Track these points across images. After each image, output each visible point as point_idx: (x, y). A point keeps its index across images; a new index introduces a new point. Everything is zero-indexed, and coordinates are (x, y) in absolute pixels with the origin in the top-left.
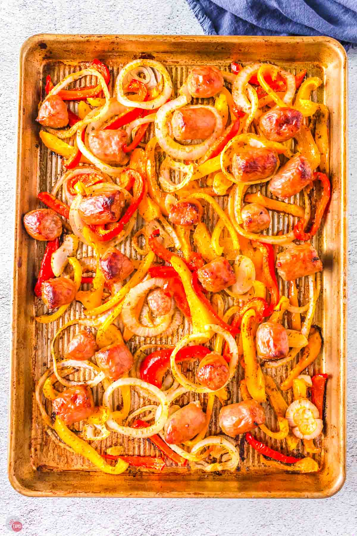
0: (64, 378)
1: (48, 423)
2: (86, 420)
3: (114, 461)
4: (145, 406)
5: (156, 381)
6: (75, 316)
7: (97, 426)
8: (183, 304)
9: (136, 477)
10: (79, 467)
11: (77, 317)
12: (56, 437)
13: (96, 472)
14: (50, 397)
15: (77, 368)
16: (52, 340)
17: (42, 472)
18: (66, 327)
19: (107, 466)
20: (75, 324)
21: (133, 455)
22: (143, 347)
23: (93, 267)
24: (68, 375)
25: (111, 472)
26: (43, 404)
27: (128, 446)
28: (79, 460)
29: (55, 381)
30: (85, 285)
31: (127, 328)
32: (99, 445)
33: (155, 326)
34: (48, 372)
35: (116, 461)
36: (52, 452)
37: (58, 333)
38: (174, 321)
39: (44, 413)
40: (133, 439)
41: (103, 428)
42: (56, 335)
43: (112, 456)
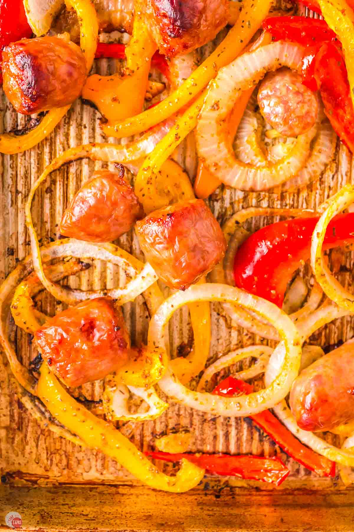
0: (57, 283)
1: (24, 383)
2: (109, 377)
3: (171, 464)
4: (242, 347)
5: (273, 292)
6: (79, 138)
7: (134, 390)
8: (341, 112)
9: (222, 498)
10: (93, 475)
11: (86, 141)
12: (43, 413)
13: (131, 486)
14: (28, 325)
15: (86, 261)
16: (26, 196)
17: (12, 487)
18: (60, 163)
19: (158, 476)
20: (81, 159)
21: (214, 453)
22: (242, 215)
23: (123, 19)
24: (66, 277)
25: (166, 488)
26: (10, 340)
27: (202, 433)
28: (93, 463)
29: (36, 290)
30: (104, 63)
31: (207, 168)
32: (138, 432)
33: (270, 165)
34: (19, 267)
35: (177, 466)
36: (34, 444)
37: (42, 177)
38: (315, 153)
39: (13, 362)
40: (214, 420)
41: (150, 395)
42: (35, 185)
43: (168, 454)
